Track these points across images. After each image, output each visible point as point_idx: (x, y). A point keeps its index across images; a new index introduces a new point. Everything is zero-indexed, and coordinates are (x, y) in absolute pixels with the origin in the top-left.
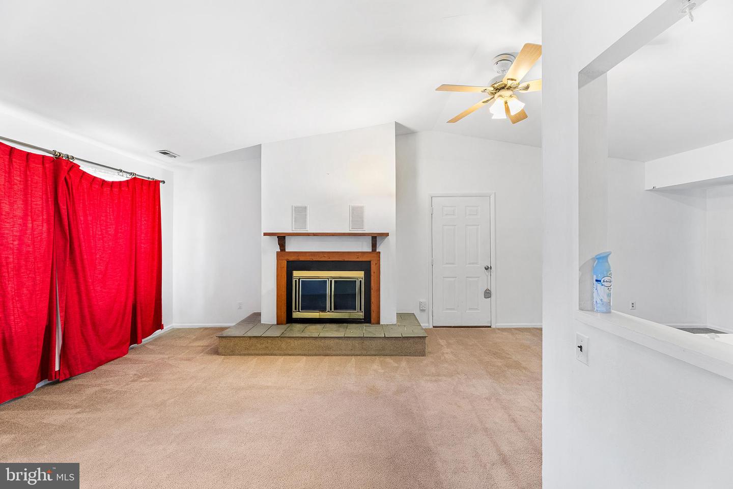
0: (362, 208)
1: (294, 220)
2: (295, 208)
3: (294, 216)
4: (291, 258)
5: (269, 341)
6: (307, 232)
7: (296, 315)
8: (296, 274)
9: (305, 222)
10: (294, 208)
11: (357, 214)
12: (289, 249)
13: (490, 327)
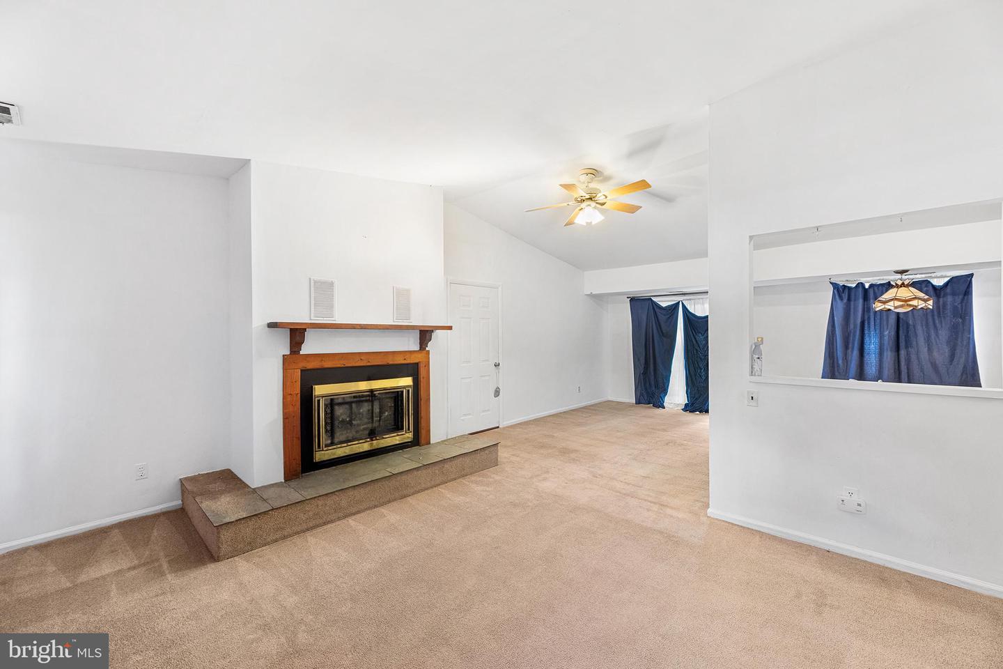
0: (408, 291)
1: (313, 302)
2: (315, 282)
3: (313, 295)
4: (310, 365)
5: (320, 503)
6: (334, 322)
7: (320, 456)
8: (320, 390)
9: (331, 307)
10: (312, 282)
11: (402, 297)
12: (306, 349)
13: (498, 427)
